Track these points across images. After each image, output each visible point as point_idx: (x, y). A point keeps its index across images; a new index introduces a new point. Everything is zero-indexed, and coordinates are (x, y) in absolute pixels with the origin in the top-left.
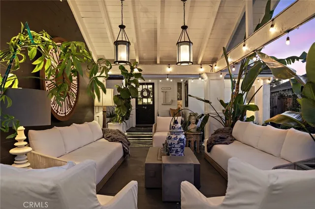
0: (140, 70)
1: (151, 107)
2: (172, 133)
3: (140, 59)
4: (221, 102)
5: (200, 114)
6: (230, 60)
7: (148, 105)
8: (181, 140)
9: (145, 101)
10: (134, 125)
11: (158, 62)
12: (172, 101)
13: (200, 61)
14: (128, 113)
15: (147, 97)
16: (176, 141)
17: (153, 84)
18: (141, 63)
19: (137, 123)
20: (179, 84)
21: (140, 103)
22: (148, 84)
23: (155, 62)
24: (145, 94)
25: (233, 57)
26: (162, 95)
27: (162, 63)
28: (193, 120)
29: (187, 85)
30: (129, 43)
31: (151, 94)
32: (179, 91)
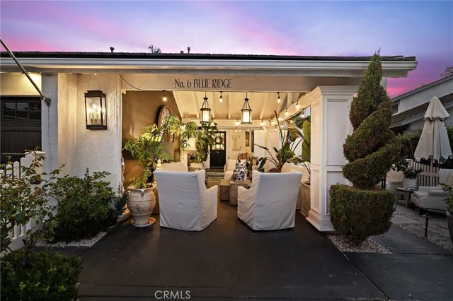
0: (216, 124)
1: (223, 152)
2: (236, 168)
3: (215, 115)
4: (275, 149)
5: (260, 158)
6: (280, 119)
7: (220, 151)
8: (242, 172)
9: (218, 146)
10: (209, 167)
11: (229, 117)
12: (241, 147)
13: (261, 118)
14: (206, 156)
15: (220, 143)
16: (239, 173)
17: (225, 132)
18: (216, 118)
19: (211, 165)
20: (247, 133)
21: (213, 148)
22: (220, 132)
23: (227, 118)
24: (218, 141)
25: (282, 117)
26: (232, 142)
27: (232, 118)
28: (254, 162)
29: (253, 134)
30: (210, 109)
31: (223, 140)
32: (247, 138)
